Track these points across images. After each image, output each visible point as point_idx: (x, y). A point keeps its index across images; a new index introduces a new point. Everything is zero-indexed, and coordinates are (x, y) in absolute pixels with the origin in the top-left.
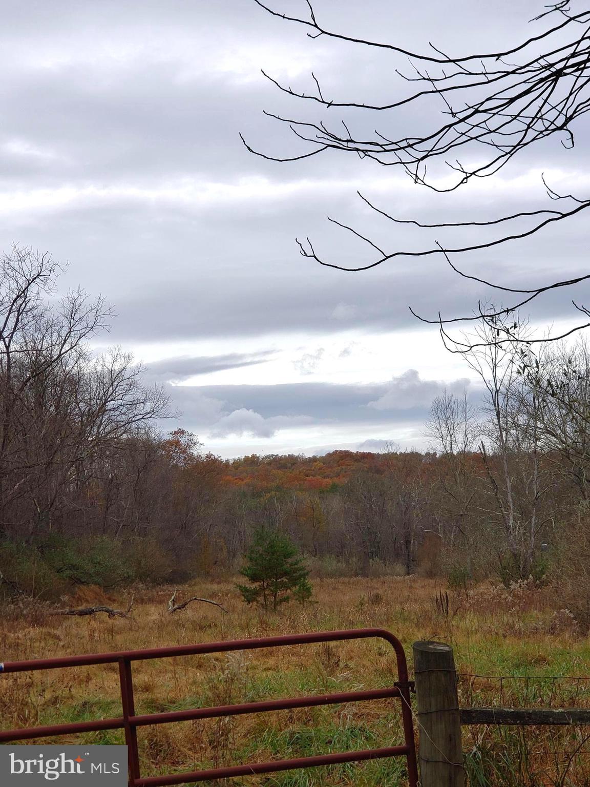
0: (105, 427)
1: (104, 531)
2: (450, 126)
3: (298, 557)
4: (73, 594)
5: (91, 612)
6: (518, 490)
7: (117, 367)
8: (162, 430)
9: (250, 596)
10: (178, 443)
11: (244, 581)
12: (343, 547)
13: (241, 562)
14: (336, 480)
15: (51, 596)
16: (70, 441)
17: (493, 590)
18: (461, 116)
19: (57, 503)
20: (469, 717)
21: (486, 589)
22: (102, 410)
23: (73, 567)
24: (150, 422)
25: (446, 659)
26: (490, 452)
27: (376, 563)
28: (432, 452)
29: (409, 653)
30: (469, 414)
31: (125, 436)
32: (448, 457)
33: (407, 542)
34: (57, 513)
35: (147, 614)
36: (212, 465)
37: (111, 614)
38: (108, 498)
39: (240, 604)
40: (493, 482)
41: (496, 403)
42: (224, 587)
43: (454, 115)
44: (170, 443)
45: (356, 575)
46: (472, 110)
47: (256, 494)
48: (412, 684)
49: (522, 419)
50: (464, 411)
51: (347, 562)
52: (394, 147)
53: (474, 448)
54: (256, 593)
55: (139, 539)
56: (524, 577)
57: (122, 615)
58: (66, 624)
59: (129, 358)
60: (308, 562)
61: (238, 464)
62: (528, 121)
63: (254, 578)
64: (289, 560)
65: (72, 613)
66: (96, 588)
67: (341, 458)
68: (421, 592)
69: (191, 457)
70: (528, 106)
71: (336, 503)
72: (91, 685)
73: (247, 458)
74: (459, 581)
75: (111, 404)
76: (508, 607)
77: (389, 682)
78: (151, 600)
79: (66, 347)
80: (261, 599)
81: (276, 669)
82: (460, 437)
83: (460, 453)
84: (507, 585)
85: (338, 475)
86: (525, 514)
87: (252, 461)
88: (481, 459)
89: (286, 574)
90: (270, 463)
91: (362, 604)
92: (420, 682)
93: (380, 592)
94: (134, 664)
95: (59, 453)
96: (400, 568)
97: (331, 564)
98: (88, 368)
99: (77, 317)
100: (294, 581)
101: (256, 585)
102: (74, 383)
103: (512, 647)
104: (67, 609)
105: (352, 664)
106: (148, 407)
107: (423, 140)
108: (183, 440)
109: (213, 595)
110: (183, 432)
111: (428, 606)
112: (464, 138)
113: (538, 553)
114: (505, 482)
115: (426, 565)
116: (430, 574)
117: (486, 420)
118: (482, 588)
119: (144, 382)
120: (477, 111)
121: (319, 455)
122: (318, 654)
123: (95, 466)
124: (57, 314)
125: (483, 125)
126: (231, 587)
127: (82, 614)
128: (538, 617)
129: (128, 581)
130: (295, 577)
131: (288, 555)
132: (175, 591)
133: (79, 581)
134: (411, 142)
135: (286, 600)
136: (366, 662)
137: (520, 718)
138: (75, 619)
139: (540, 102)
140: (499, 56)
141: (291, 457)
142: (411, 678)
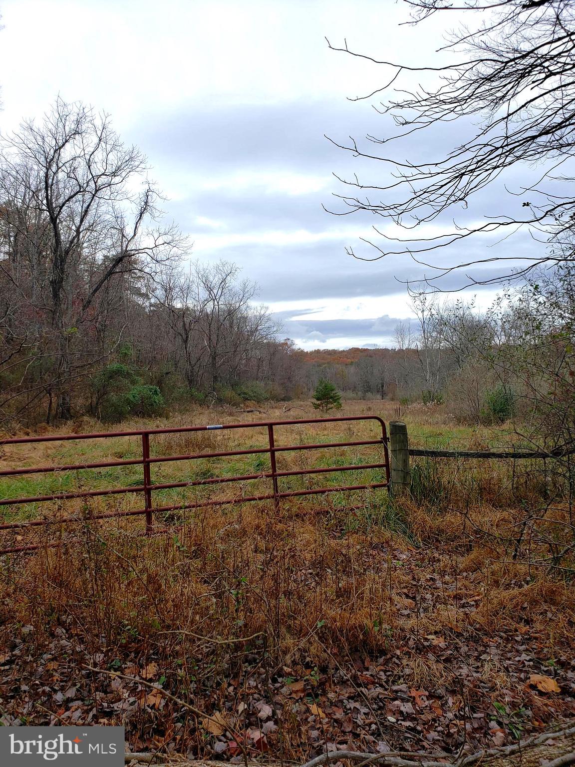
0: (257, 336)
1: (257, 379)
2: (414, 198)
3: (337, 391)
4: (245, 404)
5: (252, 411)
6: (431, 365)
7: (262, 312)
8: (280, 338)
9: (317, 407)
10: (286, 344)
11: (315, 401)
12: (355, 387)
13: (313, 393)
14: (353, 360)
15: (236, 405)
16: (243, 342)
17: (419, 406)
18: (418, 194)
19: (238, 367)
20: (413, 453)
21: (416, 406)
22: (256, 330)
23: (245, 393)
24: (276, 335)
25: (403, 428)
26: (420, 349)
27: (369, 395)
28: (394, 348)
29: (387, 424)
30: (411, 332)
31: (265, 341)
32: (401, 350)
33: (383, 386)
34: (238, 372)
35: (275, 413)
36: (301, 354)
37: (260, 412)
38: (258, 366)
39: (312, 410)
40: (421, 361)
41: (423, 327)
42: (305, 403)
43: (415, 193)
44: (283, 344)
45: (361, 399)
46: (422, 192)
47: (319, 366)
48: (388, 438)
49: (434, 334)
50: (409, 331)
51: (357, 393)
52: (388, 208)
53: (413, 347)
54: (319, 405)
55: (271, 383)
56: (433, 400)
57: (264, 413)
58: (243, 415)
59: (267, 308)
60: (340, 393)
61: (312, 353)
62: (448, 196)
63: (318, 399)
64: (333, 392)
65: (244, 411)
66: (254, 402)
67: (355, 351)
68: (388, 407)
69: (293, 350)
70: (448, 190)
71: (352, 369)
72: (253, 439)
73: (315, 351)
74: (405, 402)
75: (259, 328)
76: (425, 413)
77: (379, 438)
78: (276, 408)
79: (242, 303)
80: (321, 408)
81: (328, 435)
82: (407, 342)
83: (406, 349)
84: (426, 404)
85: (353, 358)
86: (433, 374)
87: (318, 352)
88: (416, 351)
89: (331, 398)
90: (325, 353)
91: (363, 411)
92: (392, 438)
93: (371, 406)
94: (274, 427)
95: (238, 348)
96: (379, 396)
97: (350, 394)
98: (251, 313)
99: (246, 291)
100: (335, 401)
101: (319, 402)
102: (245, 319)
103: (427, 429)
104: (243, 410)
105: (359, 434)
106: (275, 329)
107: (401, 205)
108: (289, 343)
109: (301, 406)
110: (289, 339)
111: (391, 412)
112: (421, 203)
113: (439, 391)
114: (425, 361)
115: (390, 395)
116: (392, 399)
117: (418, 335)
118: (414, 405)
119: (274, 318)
120: (425, 192)
121: (345, 350)
122: (345, 430)
123: (253, 353)
124: (238, 289)
125: (427, 198)
126: (309, 403)
127: (248, 412)
128: (438, 417)
129: (267, 399)
130: (335, 399)
131: (333, 390)
132: (286, 404)
133: (247, 399)
134: (396, 206)
135: (332, 408)
136: (365, 434)
137: (434, 454)
138: (245, 414)
139: (454, 187)
140: (437, 164)
141: (334, 350)
142: (388, 435)
